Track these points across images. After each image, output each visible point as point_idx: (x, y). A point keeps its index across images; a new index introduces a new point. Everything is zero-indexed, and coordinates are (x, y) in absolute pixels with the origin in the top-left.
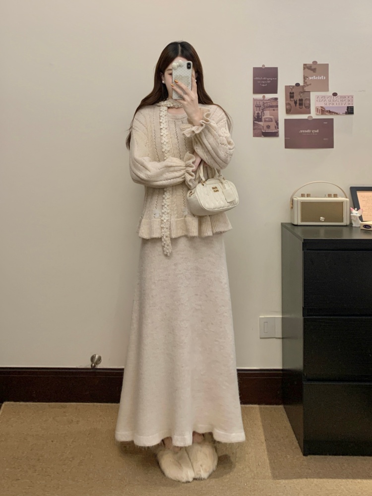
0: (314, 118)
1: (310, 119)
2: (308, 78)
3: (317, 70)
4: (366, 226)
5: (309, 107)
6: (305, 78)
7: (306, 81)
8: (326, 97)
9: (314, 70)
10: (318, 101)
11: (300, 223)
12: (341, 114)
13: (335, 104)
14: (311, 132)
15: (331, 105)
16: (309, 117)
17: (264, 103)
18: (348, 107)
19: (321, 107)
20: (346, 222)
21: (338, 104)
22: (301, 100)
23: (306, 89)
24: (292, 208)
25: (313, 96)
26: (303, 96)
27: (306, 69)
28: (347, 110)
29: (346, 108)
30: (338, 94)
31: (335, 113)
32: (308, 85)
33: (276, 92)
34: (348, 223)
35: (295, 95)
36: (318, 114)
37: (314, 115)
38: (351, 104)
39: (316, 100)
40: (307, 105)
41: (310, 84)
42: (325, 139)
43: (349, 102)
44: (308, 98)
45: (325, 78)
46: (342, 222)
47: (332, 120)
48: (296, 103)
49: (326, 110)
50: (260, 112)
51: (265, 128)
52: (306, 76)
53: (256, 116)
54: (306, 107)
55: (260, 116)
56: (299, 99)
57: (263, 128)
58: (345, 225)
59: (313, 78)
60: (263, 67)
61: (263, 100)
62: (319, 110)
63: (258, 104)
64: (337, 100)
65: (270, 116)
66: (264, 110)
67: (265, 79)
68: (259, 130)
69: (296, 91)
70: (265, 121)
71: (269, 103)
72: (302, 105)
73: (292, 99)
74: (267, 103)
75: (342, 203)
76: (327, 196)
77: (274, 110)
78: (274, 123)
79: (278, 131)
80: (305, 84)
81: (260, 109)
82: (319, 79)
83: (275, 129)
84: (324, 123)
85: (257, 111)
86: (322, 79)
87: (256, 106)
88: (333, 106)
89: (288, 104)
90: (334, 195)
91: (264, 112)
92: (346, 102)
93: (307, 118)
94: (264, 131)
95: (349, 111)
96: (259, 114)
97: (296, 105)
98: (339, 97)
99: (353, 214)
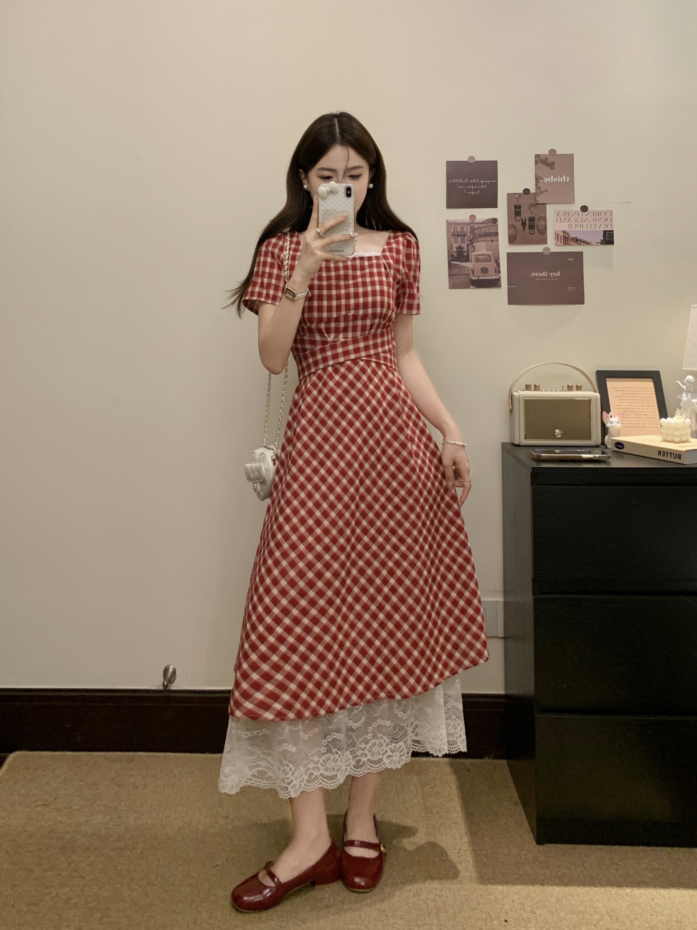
0: (552, 251)
1: (547, 253)
2: (542, 179)
3: (555, 165)
5: (543, 231)
6: (538, 179)
8: (571, 214)
9: (551, 166)
10: (559, 220)
11: (524, 442)
12: (594, 243)
13: (585, 226)
14: (549, 275)
15: (578, 229)
16: (543, 250)
17: (471, 228)
18: (605, 232)
19: (564, 232)
20: (595, 439)
21: (589, 227)
22: (532, 219)
23: (540, 199)
25: (551, 210)
26: (535, 213)
27: (540, 164)
28: (604, 236)
29: (602, 234)
30: (590, 209)
31: (584, 242)
32: (542, 193)
33: (494, 204)
34: (599, 442)
35: (522, 209)
36: (559, 243)
37: (552, 245)
38: (609, 226)
39: (555, 218)
40: (541, 229)
41: (546, 191)
42: (570, 288)
43: (607, 223)
44: (543, 215)
45: (568, 180)
46: (590, 439)
47: (581, 254)
48: (524, 224)
49: (571, 236)
50: (464, 245)
51: (478, 272)
52: (540, 177)
53: (455, 252)
54: (539, 232)
55: (465, 251)
56: (530, 218)
57: (473, 273)
58: (595, 444)
59: (550, 180)
60: (471, 161)
61: (470, 221)
62: (559, 237)
63: (459, 230)
64: (589, 219)
65: (487, 250)
66: (474, 240)
67: (475, 181)
68: (464, 276)
69: (524, 202)
70: (477, 260)
71: (484, 229)
72: (534, 228)
73: (518, 218)
74: (480, 228)
75: (588, 402)
76: (566, 388)
77: (492, 241)
78: (493, 264)
79: (500, 277)
80: (538, 191)
81: (464, 240)
82: (559, 181)
83: (495, 274)
84: (569, 259)
85: (458, 243)
86: (564, 181)
87: (453, 235)
88: (582, 229)
89: (510, 227)
90: (577, 386)
91: (474, 244)
92: (601, 223)
93: (541, 251)
94: (477, 278)
95: (607, 238)
96: (463, 248)
97: (524, 229)
98: (590, 214)
99: (613, 424)
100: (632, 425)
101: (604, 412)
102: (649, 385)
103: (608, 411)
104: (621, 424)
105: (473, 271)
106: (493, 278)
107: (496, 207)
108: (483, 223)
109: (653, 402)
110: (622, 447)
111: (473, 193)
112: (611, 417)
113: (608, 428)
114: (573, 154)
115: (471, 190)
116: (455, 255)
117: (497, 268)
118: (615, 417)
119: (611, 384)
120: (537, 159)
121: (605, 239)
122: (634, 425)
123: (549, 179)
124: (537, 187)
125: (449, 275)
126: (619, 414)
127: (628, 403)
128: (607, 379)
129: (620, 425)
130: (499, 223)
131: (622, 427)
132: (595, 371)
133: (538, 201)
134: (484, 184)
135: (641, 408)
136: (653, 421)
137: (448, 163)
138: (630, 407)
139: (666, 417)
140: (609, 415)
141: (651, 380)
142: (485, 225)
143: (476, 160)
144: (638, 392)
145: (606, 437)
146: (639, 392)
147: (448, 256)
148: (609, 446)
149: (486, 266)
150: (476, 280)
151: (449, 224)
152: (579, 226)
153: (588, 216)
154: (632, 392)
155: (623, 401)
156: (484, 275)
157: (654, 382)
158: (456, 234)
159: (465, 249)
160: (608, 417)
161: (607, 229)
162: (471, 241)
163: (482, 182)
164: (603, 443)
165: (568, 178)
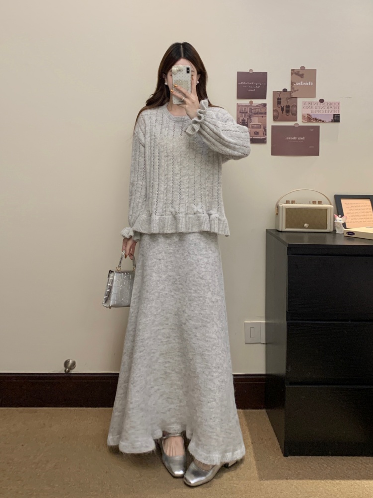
0: (300, 125)
1: (297, 126)
2: (295, 83)
4: (349, 233)
5: (295, 114)
6: (293, 83)
7: (294, 86)
8: (313, 104)
9: (302, 76)
10: (305, 107)
11: (285, 229)
12: (327, 121)
14: (297, 139)
16: (295, 124)
17: (251, 110)
19: (308, 114)
20: (329, 228)
21: (324, 111)
24: (277, 214)
25: (300, 101)
26: (290, 103)
27: (294, 75)
29: (332, 116)
30: (325, 101)
31: (321, 121)
32: (295, 91)
34: (332, 230)
35: (282, 100)
36: (305, 121)
37: (300, 122)
39: (303, 107)
40: (293, 112)
41: (298, 90)
42: (311, 147)
43: (336, 110)
44: (295, 104)
45: (312, 85)
46: (326, 228)
47: (318, 127)
48: (283, 109)
49: (312, 117)
51: (253, 134)
54: (293, 114)
56: (287, 105)
60: (251, 72)
61: (249, 105)
62: (305, 117)
63: (243, 109)
64: (324, 107)
66: (251, 116)
67: (252, 84)
69: (284, 97)
72: (289, 112)
73: (279, 105)
74: (255, 109)
80: (292, 90)
81: (246, 115)
82: (306, 84)
83: (263, 136)
84: (310, 130)
85: (242, 117)
87: (240, 112)
88: (320, 113)
89: (274, 110)
92: (332, 109)
97: (283, 112)
98: (326, 104)
107: (265, 98)
111: (251, 90)
114: (316, 70)
120: (293, 71)
121: (334, 119)
123: (300, 83)
130: (267, 106)
133: (292, 96)
142: (258, 107)
143: (254, 71)
149: (258, 131)
151: (238, 105)
152: (318, 111)
156: (256, 136)
159: (246, 121)
161: (335, 113)
163: (257, 84)
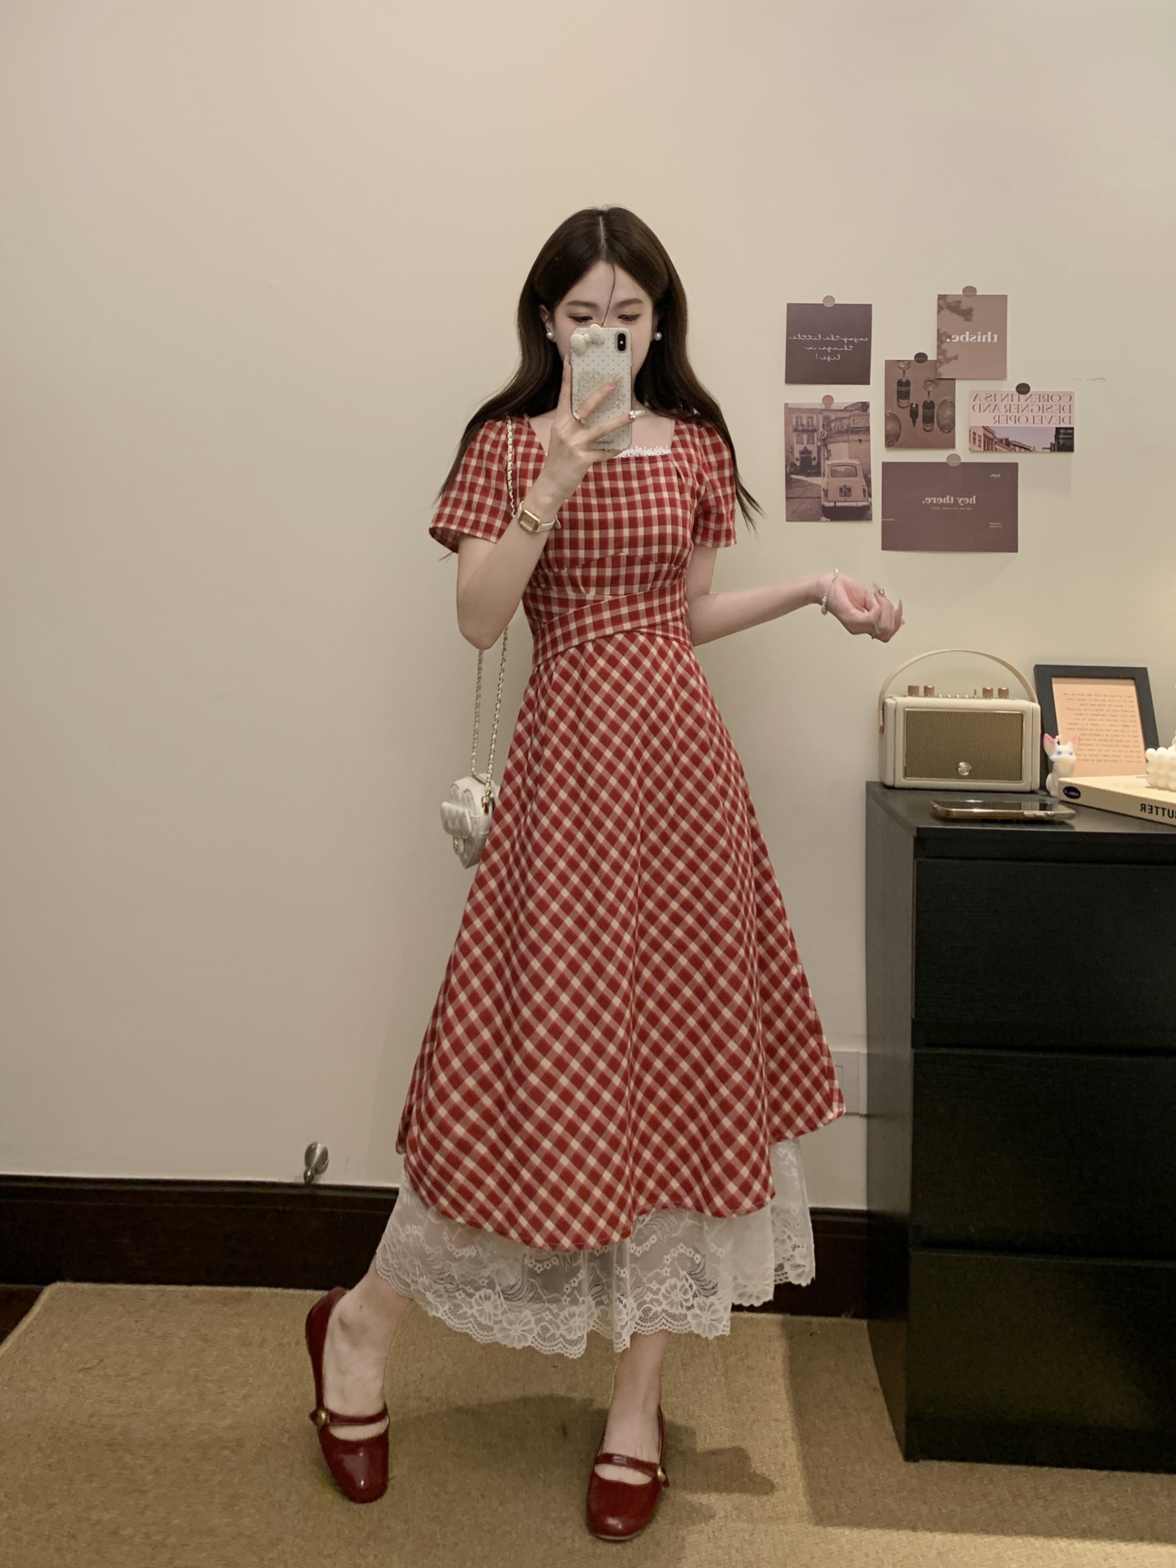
0: (963, 460)
1: (954, 463)
2: (950, 337)
3: (974, 313)
5: (949, 427)
6: (941, 337)
7: (944, 346)
8: (998, 398)
9: (967, 314)
10: (977, 408)
12: (1037, 449)
13: (1023, 419)
14: (955, 501)
15: (1011, 424)
16: (949, 457)
17: (826, 418)
18: (1058, 430)
19: (986, 428)
20: (1030, 780)
21: (1031, 420)
22: (929, 406)
23: (945, 371)
25: (963, 391)
26: (935, 395)
27: (946, 312)
28: (1057, 437)
29: (1054, 433)
30: (1032, 390)
31: (1020, 447)
32: (949, 360)
33: (864, 379)
34: (1036, 785)
35: (912, 388)
36: (976, 448)
37: (964, 451)
38: (1067, 420)
39: (970, 405)
40: (945, 422)
41: (956, 358)
42: (993, 525)
43: (1062, 415)
44: (948, 398)
45: (995, 340)
46: (1021, 779)
47: (1014, 467)
48: (914, 414)
49: (998, 437)
50: (813, 448)
51: (834, 494)
52: (945, 333)
53: (797, 460)
54: (942, 428)
55: (814, 459)
56: (925, 402)
57: (826, 495)
58: (1028, 789)
59: (964, 338)
60: (829, 305)
61: (823, 407)
62: (977, 438)
63: (805, 422)
64: (1030, 407)
65: (850, 458)
66: (830, 440)
67: (833, 339)
68: (811, 500)
69: (915, 377)
70: (834, 473)
71: (845, 421)
72: (933, 421)
73: (904, 403)
74: (840, 419)
75: (1019, 717)
76: (980, 692)
77: (860, 441)
78: (860, 480)
79: (871, 503)
80: (941, 357)
81: (813, 440)
82: (979, 340)
83: (862, 498)
84: (993, 475)
85: (802, 443)
86: (989, 340)
87: (795, 430)
88: (1018, 424)
89: (890, 418)
90: (1000, 691)
91: (830, 447)
92: (1053, 414)
93: (945, 461)
94: (832, 504)
95: (1061, 441)
96: (810, 452)
97: (914, 422)
98: (1034, 397)
99: (1062, 756)
100: (1095, 758)
101: (1046, 735)
102: (1128, 690)
103: (1054, 733)
104: (1077, 755)
105: (826, 492)
106: (860, 504)
107: (868, 383)
108: (846, 410)
109: (1133, 719)
110: (1077, 794)
111: (829, 359)
112: (1059, 743)
113: (1053, 763)
114: (1006, 296)
115: (826, 353)
116: (798, 463)
117: (866, 488)
118: (1065, 744)
119: (1061, 689)
120: (941, 302)
121: (1058, 443)
122: (1099, 758)
123: (962, 336)
124: (941, 351)
125: (787, 498)
126: (1073, 740)
127: (1090, 720)
128: (1054, 680)
129: (1074, 757)
130: (872, 410)
131: (1078, 760)
132: (1033, 666)
133: (940, 374)
134: (849, 343)
135: (1113, 728)
136: (1132, 751)
137: (789, 305)
138: (1092, 727)
139: (1156, 746)
140: (1056, 740)
141: (1132, 682)
142: (848, 414)
143: (837, 302)
144: (1107, 703)
145: (1049, 777)
146: (1110, 703)
147: (786, 466)
148: (1052, 793)
149: (848, 485)
150: (832, 507)
151: (789, 410)
152: (1013, 418)
153: (1029, 402)
154: (1096, 703)
155: (1081, 717)
156: (843, 499)
157: (1136, 685)
158: (800, 428)
159: (814, 454)
160: (1053, 743)
161: (1062, 425)
162: (824, 440)
163: (845, 340)
164: (1043, 787)
165: (996, 336)
